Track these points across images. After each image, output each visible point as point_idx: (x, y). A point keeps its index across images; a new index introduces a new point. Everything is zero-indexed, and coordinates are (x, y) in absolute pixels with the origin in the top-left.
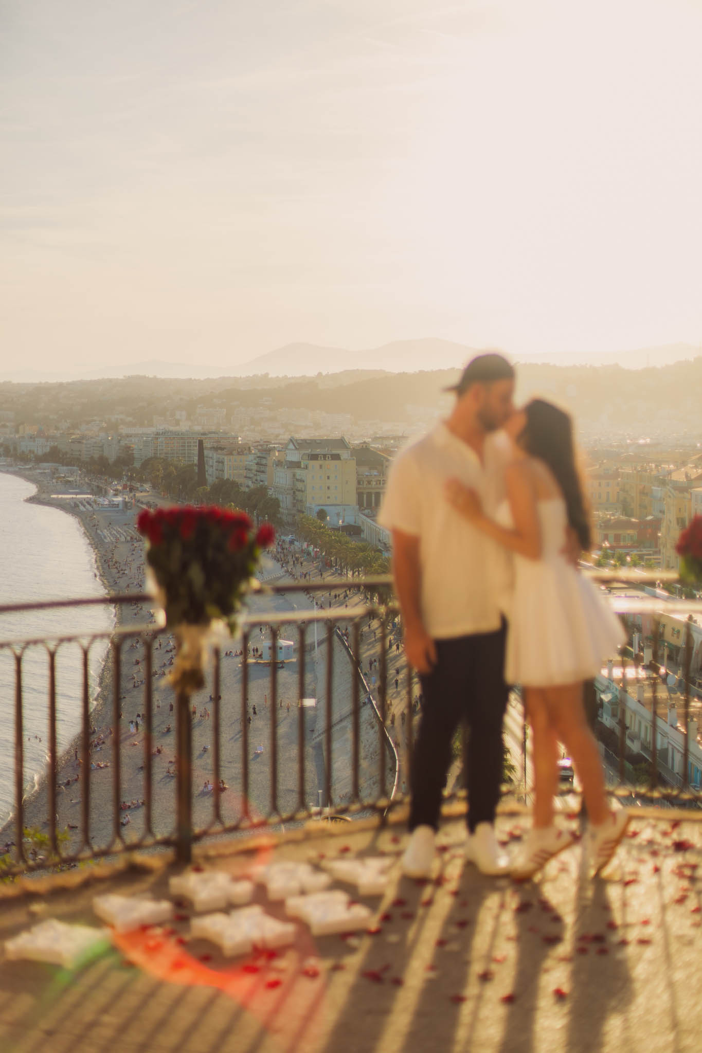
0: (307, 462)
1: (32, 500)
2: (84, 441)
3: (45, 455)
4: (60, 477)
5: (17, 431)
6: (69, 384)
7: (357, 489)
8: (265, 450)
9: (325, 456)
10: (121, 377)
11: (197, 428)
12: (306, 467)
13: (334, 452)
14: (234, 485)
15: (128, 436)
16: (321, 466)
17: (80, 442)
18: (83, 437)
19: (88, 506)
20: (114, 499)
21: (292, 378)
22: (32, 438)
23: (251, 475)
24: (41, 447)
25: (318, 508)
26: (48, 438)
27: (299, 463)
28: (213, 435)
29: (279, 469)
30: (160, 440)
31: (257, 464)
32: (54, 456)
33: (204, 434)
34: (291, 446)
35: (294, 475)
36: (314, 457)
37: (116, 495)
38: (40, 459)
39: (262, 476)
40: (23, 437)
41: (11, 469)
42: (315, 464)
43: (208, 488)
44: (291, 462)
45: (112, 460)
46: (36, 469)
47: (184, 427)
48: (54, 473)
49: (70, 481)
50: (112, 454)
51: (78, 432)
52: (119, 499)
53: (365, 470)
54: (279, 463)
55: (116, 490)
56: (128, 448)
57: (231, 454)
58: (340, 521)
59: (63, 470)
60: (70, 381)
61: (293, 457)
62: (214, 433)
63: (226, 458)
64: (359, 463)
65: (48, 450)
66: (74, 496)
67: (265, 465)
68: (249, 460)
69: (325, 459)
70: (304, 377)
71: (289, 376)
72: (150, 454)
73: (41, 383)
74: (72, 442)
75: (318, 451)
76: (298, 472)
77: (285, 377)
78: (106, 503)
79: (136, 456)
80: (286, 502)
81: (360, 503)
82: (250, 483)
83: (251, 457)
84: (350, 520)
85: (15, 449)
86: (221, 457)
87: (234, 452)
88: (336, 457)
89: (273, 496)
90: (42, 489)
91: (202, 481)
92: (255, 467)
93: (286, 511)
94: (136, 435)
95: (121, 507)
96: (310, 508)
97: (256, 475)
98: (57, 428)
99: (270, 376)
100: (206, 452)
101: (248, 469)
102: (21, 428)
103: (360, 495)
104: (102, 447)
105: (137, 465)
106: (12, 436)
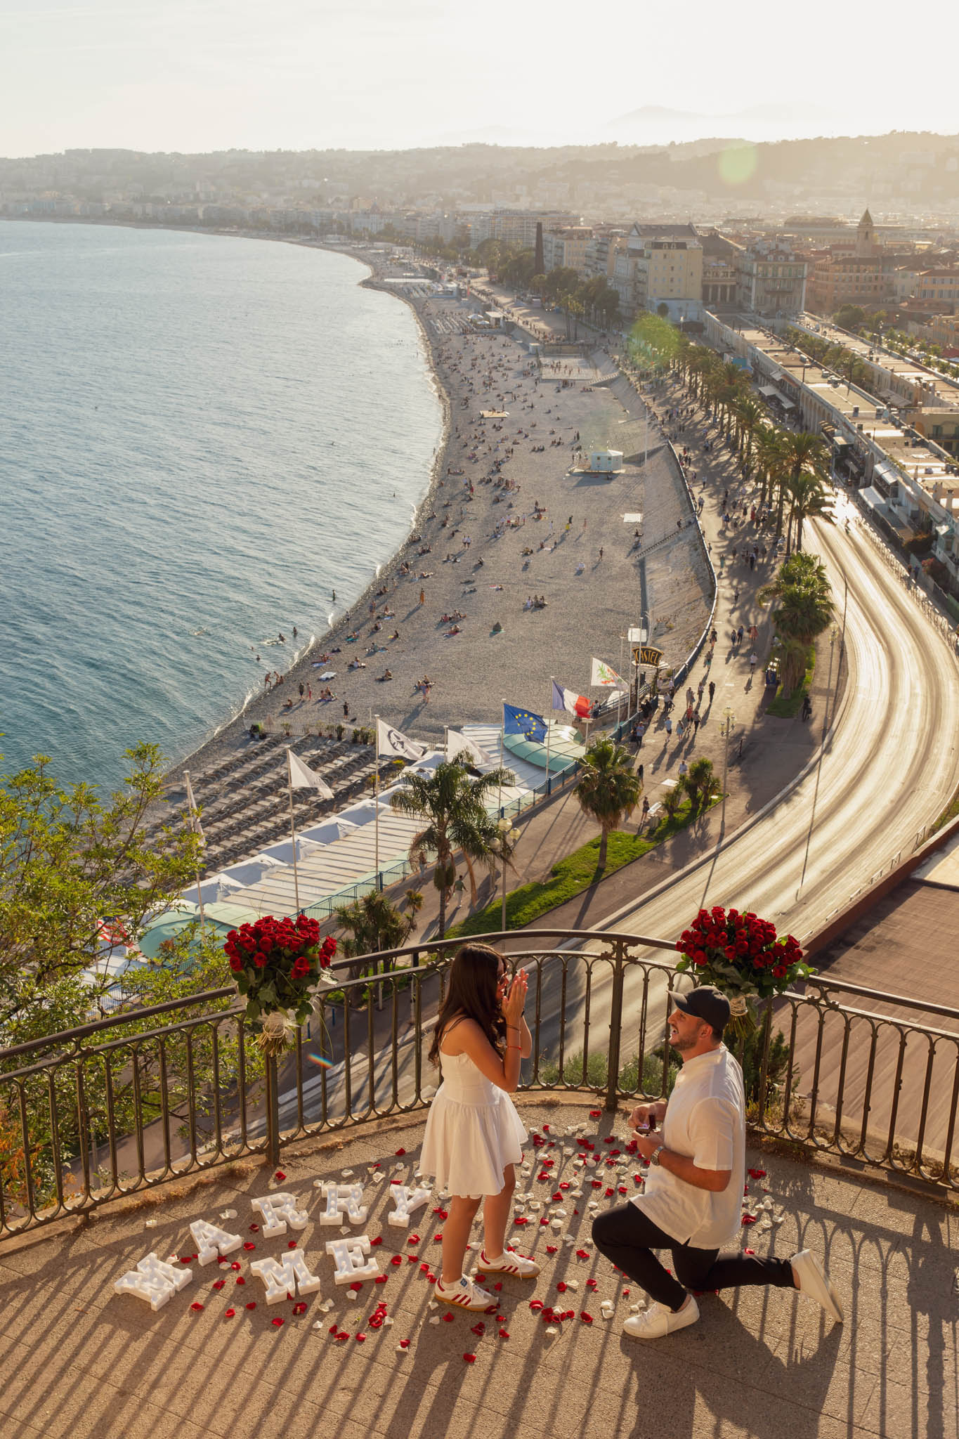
0: (650, 251)
1: (366, 284)
2: (420, 219)
3: (380, 233)
4: (394, 259)
5: (351, 206)
6: (405, 153)
7: (703, 281)
8: (608, 236)
9: (669, 244)
10: (459, 145)
11: (538, 206)
12: (649, 257)
13: (681, 240)
14: (574, 274)
15: (465, 214)
16: (665, 256)
17: (414, 220)
18: (418, 214)
19: (422, 293)
20: (449, 285)
21: (643, 147)
22: (366, 214)
23: (591, 263)
24: (375, 224)
25: (658, 303)
26: (382, 214)
27: (643, 251)
28: (554, 215)
29: (621, 257)
30: (497, 220)
31: (598, 251)
32: (388, 234)
33: (544, 214)
34: (635, 232)
35: (636, 265)
36: (658, 246)
37: (450, 281)
38: (373, 239)
39: (602, 265)
40: (357, 213)
41: (345, 248)
42: (658, 253)
43: (546, 277)
44: (634, 250)
45: (448, 240)
46: (370, 248)
47: (523, 205)
48: (388, 254)
49: (404, 264)
50: (448, 235)
51: (414, 208)
52: (453, 285)
53: (712, 260)
54: (621, 251)
55: (451, 275)
56: (464, 227)
57: (571, 238)
58: (682, 319)
59: (398, 251)
60: (406, 149)
61: (636, 243)
62: (555, 212)
63: (565, 243)
64: (706, 252)
65: (382, 227)
66: (408, 280)
67: (606, 253)
68: (590, 246)
69: (669, 248)
70: (655, 146)
71: (640, 145)
72: (487, 236)
73: (376, 151)
74: (407, 220)
75: (664, 239)
76: (641, 262)
77: (635, 147)
78: (441, 289)
79: (473, 236)
80: (626, 295)
81: (705, 297)
82: (590, 272)
83: (591, 243)
84: (693, 316)
85: (349, 226)
86: (560, 241)
87: (575, 237)
88: (682, 246)
89: (613, 288)
90: (377, 273)
91: (540, 268)
92: (595, 255)
93: (625, 305)
94: (472, 213)
95: (455, 294)
96: (651, 302)
97: (596, 263)
98: (392, 203)
99: (618, 145)
100: (544, 235)
101: (588, 256)
102: (355, 202)
103: (705, 288)
104: (437, 225)
105: (473, 247)
106: (346, 211)
